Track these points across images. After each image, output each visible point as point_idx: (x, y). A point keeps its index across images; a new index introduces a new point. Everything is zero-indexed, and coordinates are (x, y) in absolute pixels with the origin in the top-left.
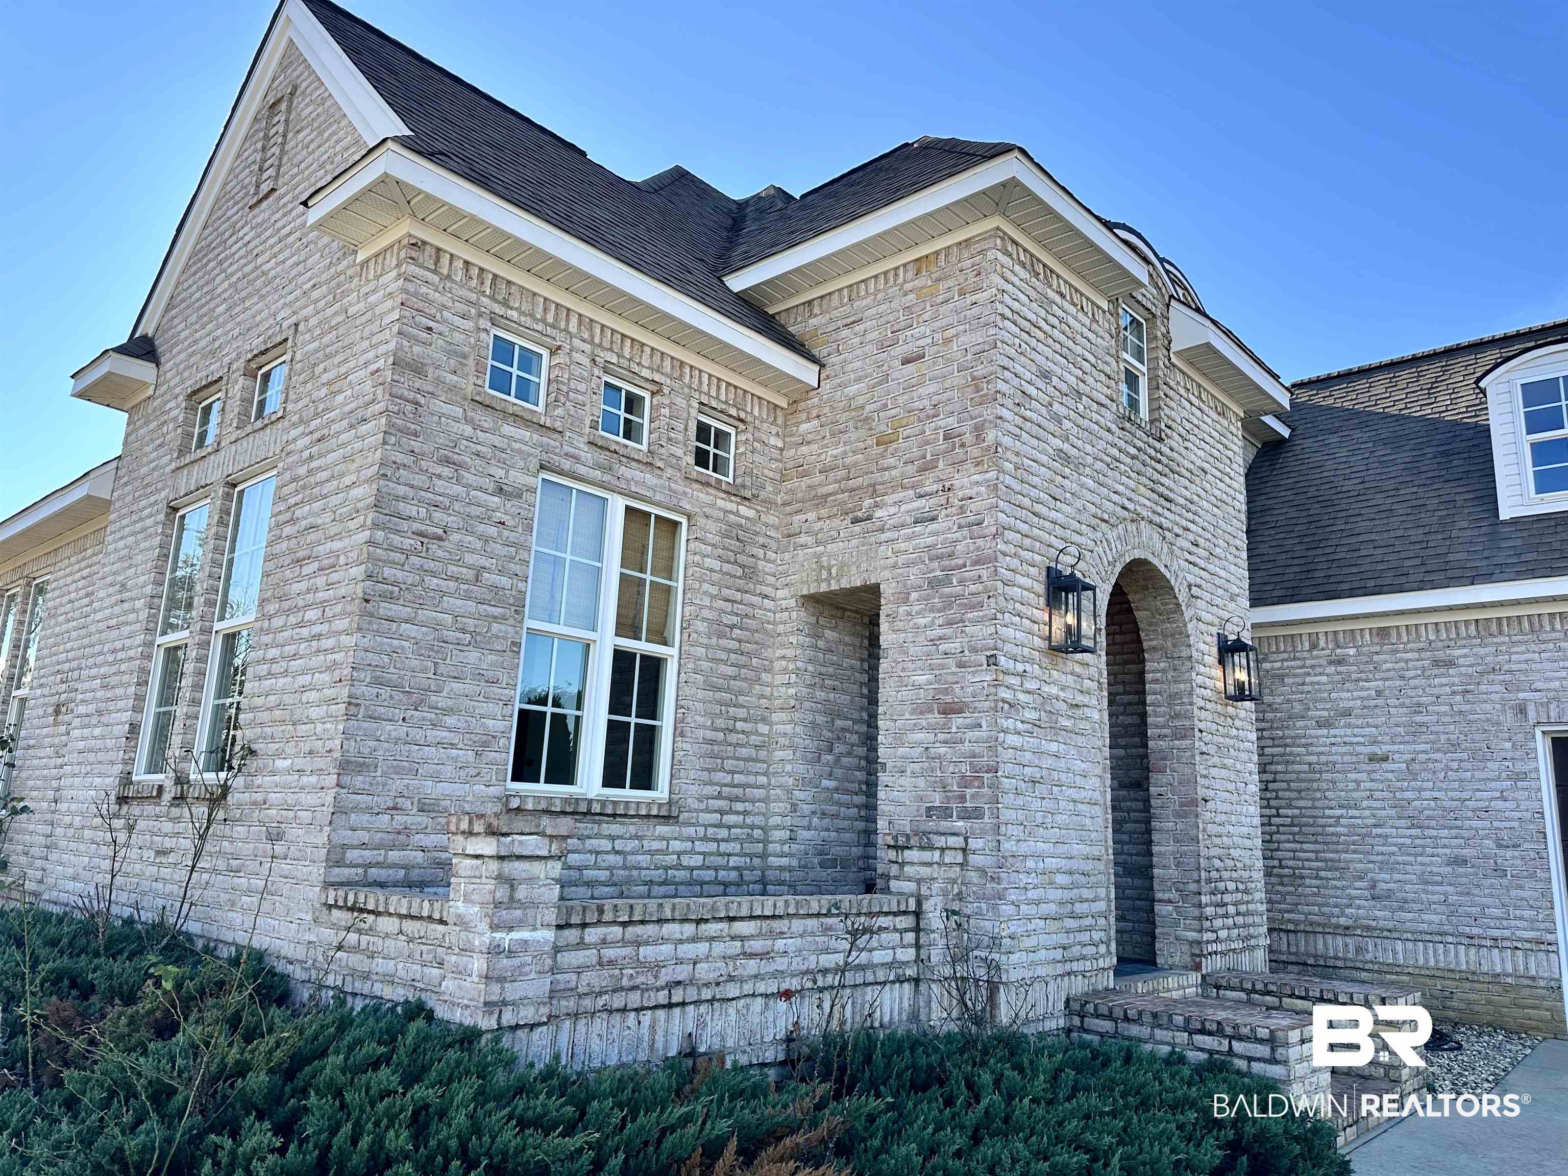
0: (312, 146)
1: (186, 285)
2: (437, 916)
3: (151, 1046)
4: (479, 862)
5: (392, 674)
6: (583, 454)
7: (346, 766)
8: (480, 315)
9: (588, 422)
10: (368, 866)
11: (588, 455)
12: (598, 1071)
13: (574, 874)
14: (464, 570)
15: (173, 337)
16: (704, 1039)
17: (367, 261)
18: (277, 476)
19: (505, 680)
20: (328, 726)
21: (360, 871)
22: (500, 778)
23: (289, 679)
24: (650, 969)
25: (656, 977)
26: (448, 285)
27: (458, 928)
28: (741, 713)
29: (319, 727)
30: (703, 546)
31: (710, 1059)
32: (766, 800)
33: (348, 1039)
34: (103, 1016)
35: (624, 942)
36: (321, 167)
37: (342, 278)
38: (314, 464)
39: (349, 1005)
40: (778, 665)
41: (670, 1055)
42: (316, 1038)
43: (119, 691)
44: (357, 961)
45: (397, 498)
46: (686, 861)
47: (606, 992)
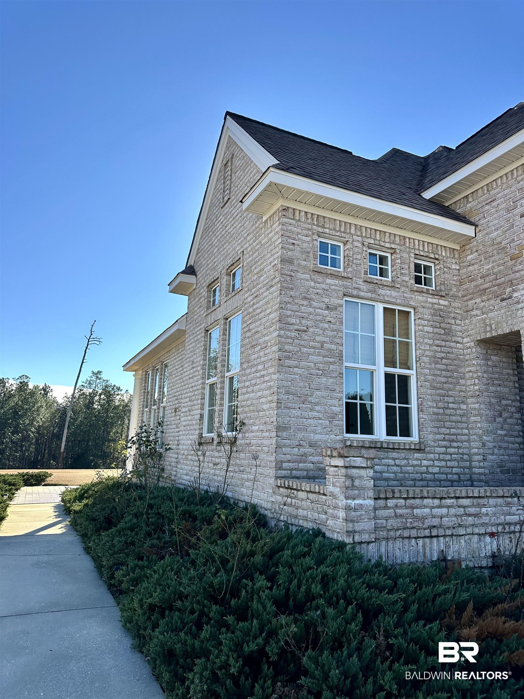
0: (242, 177)
1: (202, 243)
2: (322, 492)
3: (219, 542)
4: (337, 469)
5: (293, 389)
6: (362, 286)
7: (279, 428)
8: (313, 234)
9: (363, 272)
10: (292, 470)
11: (364, 286)
12: (401, 565)
13: (379, 475)
14: (316, 344)
15: (200, 265)
16: (450, 553)
17: (267, 220)
18: (242, 313)
19: (338, 389)
20: (271, 412)
21: (289, 472)
22: (341, 432)
23: (254, 394)
24: (420, 519)
25: (423, 523)
26: (299, 223)
27: (331, 498)
28: (451, 399)
29: (267, 413)
30: (423, 322)
31: (454, 563)
32: (468, 441)
33: (292, 544)
34: (201, 529)
35: (406, 507)
36: (246, 185)
37: (258, 229)
38: (255, 307)
39: (290, 529)
40: (467, 375)
41: (434, 559)
42: (279, 543)
43: (195, 402)
44: (291, 510)
45: (288, 317)
46: (431, 470)
47: (400, 529)
